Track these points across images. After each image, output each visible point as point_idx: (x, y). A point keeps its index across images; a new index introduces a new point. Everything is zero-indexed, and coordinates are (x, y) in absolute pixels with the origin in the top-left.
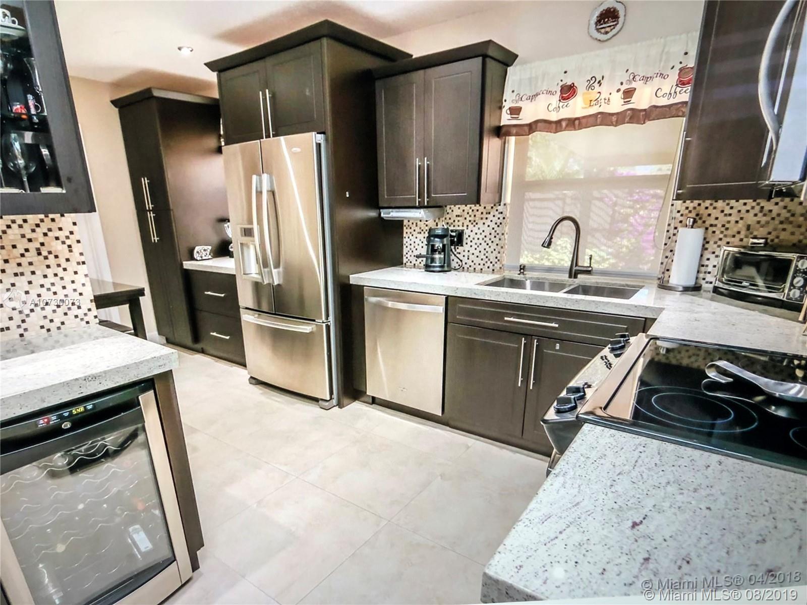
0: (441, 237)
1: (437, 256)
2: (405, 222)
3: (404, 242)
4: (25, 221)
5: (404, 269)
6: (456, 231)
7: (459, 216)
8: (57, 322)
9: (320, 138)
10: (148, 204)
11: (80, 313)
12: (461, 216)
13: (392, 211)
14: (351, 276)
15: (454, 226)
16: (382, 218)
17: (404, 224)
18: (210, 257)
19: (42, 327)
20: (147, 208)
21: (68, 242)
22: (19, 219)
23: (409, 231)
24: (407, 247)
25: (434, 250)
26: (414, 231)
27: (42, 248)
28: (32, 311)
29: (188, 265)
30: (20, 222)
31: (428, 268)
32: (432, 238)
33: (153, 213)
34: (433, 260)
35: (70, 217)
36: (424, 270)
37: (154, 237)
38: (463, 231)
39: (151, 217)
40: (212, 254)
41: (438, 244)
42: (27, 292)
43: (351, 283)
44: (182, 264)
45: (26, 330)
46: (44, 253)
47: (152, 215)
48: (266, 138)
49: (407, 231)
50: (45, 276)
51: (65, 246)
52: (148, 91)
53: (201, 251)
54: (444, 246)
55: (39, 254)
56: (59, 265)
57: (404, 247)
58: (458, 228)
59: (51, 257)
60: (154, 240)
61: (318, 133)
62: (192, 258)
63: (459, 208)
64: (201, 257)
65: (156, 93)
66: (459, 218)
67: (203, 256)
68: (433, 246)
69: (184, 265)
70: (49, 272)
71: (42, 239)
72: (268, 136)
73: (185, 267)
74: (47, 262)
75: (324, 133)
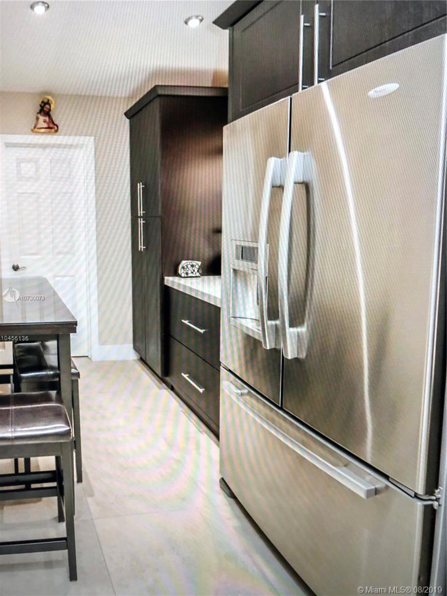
10: (140, 211)
18: (198, 274)
20: (139, 215)
29: (169, 281)
33: (143, 220)
37: (141, 245)
39: (141, 223)
40: (200, 271)
44: (163, 280)
47: (142, 222)
48: (304, 88)
52: (154, 90)
53: (187, 266)
60: (141, 248)
62: (176, 274)
64: (187, 274)
65: (161, 91)
67: (189, 272)
69: (165, 281)
72: (309, 84)
73: (166, 283)
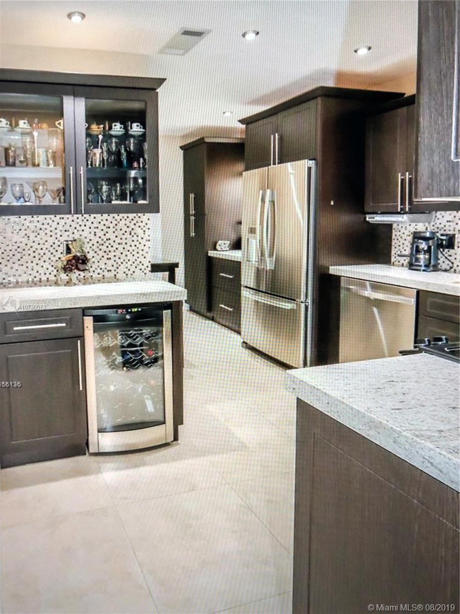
0: (426, 239)
1: (421, 256)
2: (395, 226)
3: (393, 244)
4: (128, 217)
5: (392, 267)
6: (447, 235)
7: (450, 221)
8: (131, 272)
9: (312, 163)
10: (192, 211)
11: (143, 268)
12: (452, 222)
13: (376, 216)
14: (330, 267)
15: (445, 230)
16: (368, 222)
17: (394, 227)
18: (228, 249)
19: (124, 273)
20: (191, 213)
21: (144, 229)
22: (125, 215)
23: (398, 233)
24: (395, 248)
25: (418, 251)
26: (404, 233)
27: (132, 231)
28: (122, 263)
29: (211, 253)
30: (126, 218)
31: (411, 266)
32: (416, 240)
34: (417, 260)
35: (148, 215)
36: (407, 269)
37: (192, 233)
38: (454, 235)
40: (229, 247)
41: (423, 245)
42: (122, 253)
43: (330, 273)
44: (208, 253)
45: (117, 273)
46: (132, 234)
47: (193, 218)
48: (273, 164)
49: (396, 233)
50: (131, 246)
51: (142, 231)
52: (203, 138)
53: (222, 244)
54: (429, 247)
55: (130, 234)
56: (138, 241)
57: (393, 247)
58: (449, 233)
59: (135, 236)
60: (192, 235)
61: (310, 160)
62: (215, 249)
63: (450, 214)
64: (222, 249)
65: (207, 140)
66: (449, 224)
68: (417, 247)
70: (133, 244)
71: (133, 226)
72: (274, 164)
73: (209, 255)
74: (133, 239)
75: (315, 159)
